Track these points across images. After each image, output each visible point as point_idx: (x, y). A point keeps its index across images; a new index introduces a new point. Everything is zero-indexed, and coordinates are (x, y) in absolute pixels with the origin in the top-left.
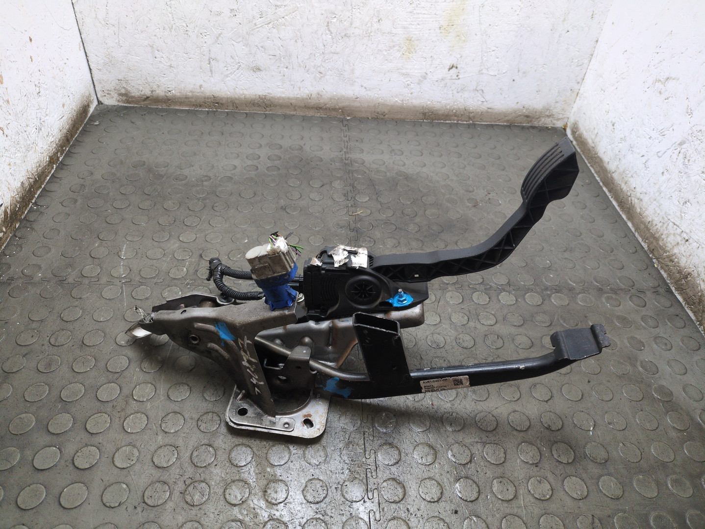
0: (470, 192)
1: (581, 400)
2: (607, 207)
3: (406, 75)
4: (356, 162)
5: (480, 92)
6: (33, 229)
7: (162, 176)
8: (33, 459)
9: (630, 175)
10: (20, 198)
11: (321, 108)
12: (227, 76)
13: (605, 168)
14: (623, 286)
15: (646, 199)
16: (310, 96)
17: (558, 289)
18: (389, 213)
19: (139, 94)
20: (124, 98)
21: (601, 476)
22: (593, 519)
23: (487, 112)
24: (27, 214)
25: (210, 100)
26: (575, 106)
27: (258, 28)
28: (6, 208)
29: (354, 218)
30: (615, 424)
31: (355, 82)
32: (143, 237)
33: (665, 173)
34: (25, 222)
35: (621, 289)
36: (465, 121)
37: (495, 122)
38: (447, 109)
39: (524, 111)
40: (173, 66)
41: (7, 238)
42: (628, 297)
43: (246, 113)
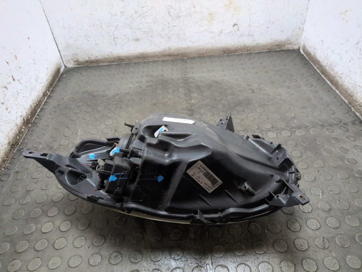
0: (250, 85)
1: (314, 181)
2: (324, 84)
3: (212, 32)
4: (190, 78)
5: (251, 36)
6: (37, 126)
7: (96, 96)
8: (41, 229)
9: (334, 66)
10: (30, 113)
11: (171, 55)
12: (123, 45)
13: (321, 65)
14: (335, 122)
15: (343, 76)
16: (165, 50)
17: (299, 128)
18: (208, 100)
19: (83, 60)
20: (76, 63)
21: (327, 217)
22: (324, 239)
23: (256, 46)
24: (34, 120)
25: (117, 59)
26: (303, 37)
27: (135, 19)
28: (24, 117)
29: (190, 105)
30: (334, 191)
31: (186, 39)
32: (88, 124)
33: (352, 60)
34: (33, 124)
35: (334, 124)
36: (245, 52)
37: (261, 50)
38: (235, 47)
39: (276, 43)
40: (97, 44)
41: (26, 132)
42: (338, 128)
43: (135, 63)
